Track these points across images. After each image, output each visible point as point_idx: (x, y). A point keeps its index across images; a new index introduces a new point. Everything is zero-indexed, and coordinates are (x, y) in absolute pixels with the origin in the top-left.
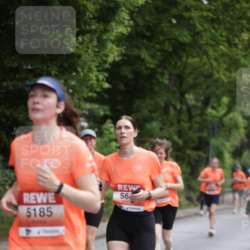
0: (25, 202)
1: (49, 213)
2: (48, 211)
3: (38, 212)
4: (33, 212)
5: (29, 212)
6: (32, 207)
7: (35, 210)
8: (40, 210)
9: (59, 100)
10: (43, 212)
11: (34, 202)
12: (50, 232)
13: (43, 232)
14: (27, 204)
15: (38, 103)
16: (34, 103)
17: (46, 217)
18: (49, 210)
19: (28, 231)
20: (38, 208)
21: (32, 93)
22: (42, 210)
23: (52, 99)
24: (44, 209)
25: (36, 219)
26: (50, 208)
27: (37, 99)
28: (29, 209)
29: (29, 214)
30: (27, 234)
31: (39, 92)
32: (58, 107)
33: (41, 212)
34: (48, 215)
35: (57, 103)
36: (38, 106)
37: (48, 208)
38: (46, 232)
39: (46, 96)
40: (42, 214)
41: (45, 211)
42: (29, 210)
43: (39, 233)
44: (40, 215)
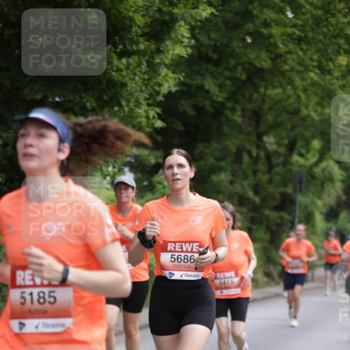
0: (18, 283)
1: (52, 300)
2: (50, 296)
3: (35, 297)
4: (28, 298)
5: (24, 298)
6: (28, 291)
7: (31, 294)
8: (39, 294)
9: (61, 141)
10: (44, 298)
11: (31, 283)
12: (53, 326)
13: (43, 326)
14: (21, 287)
15: (31, 146)
16: (26, 146)
17: (47, 304)
18: (52, 294)
19: (22, 325)
20: (36, 291)
21: (22, 132)
22: (41, 295)
23: (52, 140)
24: (44, 293)
25: (33, 307)
26: (54, 292)
27: (29, 141)
28: (23, 293)
29: (23, 300)
30: (21, 329)
31: (32, 130)
32: (59, 150)
33: (40, 297)
34: (50, 302)
36: (32, 150)
37: (50, 292)
38: (47, 326)
39: (42, 136)
40: (42, 300)
41: (47, 297)
42: (24, 295)
43: (37, 327)
44: (39, 301)
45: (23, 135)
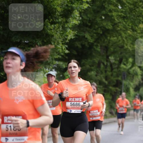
0: (5, 122)
4: (9, 128)
5: (8, 128)
6: (9, 125)
9: (22, 61)
12: (19, 140)
13: (15, 140)
14: (6, 123)
15: (9, 63)
16: (7, 63)
17: (17, 130)
19: (7, 139)
21: (5, 57)
23: (18, 61)
25: (11, 132)
27: (9, 61)
28: (7, 126)
29: (7, 129)
30: (6, 141)
31: (10, 57)
32: (21, 65)
35: (21, 63)
36: (9, 65)
38: (17, 140)
39: (14, 59)
40: (15, 129)
42: (7, 127)
43: (13, 140)
44: (14, 129)
45: (6, 59)
